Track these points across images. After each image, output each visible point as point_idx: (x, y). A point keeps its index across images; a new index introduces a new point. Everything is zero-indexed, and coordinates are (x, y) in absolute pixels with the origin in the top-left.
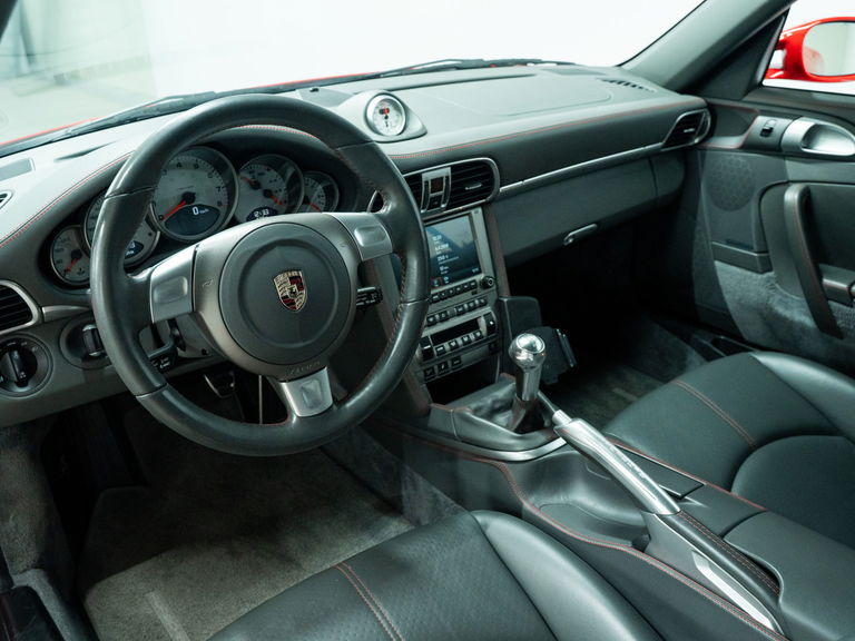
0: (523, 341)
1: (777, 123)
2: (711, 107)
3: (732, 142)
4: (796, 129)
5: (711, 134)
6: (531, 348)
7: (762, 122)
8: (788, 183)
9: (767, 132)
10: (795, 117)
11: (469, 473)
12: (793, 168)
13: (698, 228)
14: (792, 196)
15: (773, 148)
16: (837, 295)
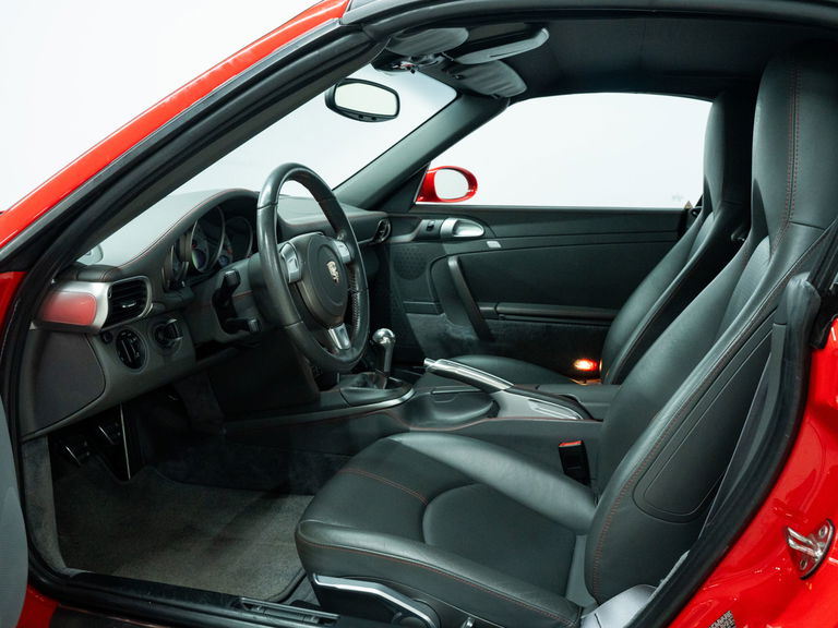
0: (381, 332)
1: (436, 222)
2: (390, 219)
3: (407, 238)
4: (448, 224)
5: (390, 236)
6: (387, 335)
7: (425, 223)
8: (447, 257)
9: (431, 228)
10: (445, 219)
11: (357, 427)
12: (448, 248)
13: (391, 295)
14: (453, 263)
15: (435, 237)
16: (489, 315)
